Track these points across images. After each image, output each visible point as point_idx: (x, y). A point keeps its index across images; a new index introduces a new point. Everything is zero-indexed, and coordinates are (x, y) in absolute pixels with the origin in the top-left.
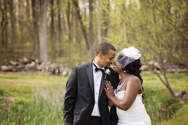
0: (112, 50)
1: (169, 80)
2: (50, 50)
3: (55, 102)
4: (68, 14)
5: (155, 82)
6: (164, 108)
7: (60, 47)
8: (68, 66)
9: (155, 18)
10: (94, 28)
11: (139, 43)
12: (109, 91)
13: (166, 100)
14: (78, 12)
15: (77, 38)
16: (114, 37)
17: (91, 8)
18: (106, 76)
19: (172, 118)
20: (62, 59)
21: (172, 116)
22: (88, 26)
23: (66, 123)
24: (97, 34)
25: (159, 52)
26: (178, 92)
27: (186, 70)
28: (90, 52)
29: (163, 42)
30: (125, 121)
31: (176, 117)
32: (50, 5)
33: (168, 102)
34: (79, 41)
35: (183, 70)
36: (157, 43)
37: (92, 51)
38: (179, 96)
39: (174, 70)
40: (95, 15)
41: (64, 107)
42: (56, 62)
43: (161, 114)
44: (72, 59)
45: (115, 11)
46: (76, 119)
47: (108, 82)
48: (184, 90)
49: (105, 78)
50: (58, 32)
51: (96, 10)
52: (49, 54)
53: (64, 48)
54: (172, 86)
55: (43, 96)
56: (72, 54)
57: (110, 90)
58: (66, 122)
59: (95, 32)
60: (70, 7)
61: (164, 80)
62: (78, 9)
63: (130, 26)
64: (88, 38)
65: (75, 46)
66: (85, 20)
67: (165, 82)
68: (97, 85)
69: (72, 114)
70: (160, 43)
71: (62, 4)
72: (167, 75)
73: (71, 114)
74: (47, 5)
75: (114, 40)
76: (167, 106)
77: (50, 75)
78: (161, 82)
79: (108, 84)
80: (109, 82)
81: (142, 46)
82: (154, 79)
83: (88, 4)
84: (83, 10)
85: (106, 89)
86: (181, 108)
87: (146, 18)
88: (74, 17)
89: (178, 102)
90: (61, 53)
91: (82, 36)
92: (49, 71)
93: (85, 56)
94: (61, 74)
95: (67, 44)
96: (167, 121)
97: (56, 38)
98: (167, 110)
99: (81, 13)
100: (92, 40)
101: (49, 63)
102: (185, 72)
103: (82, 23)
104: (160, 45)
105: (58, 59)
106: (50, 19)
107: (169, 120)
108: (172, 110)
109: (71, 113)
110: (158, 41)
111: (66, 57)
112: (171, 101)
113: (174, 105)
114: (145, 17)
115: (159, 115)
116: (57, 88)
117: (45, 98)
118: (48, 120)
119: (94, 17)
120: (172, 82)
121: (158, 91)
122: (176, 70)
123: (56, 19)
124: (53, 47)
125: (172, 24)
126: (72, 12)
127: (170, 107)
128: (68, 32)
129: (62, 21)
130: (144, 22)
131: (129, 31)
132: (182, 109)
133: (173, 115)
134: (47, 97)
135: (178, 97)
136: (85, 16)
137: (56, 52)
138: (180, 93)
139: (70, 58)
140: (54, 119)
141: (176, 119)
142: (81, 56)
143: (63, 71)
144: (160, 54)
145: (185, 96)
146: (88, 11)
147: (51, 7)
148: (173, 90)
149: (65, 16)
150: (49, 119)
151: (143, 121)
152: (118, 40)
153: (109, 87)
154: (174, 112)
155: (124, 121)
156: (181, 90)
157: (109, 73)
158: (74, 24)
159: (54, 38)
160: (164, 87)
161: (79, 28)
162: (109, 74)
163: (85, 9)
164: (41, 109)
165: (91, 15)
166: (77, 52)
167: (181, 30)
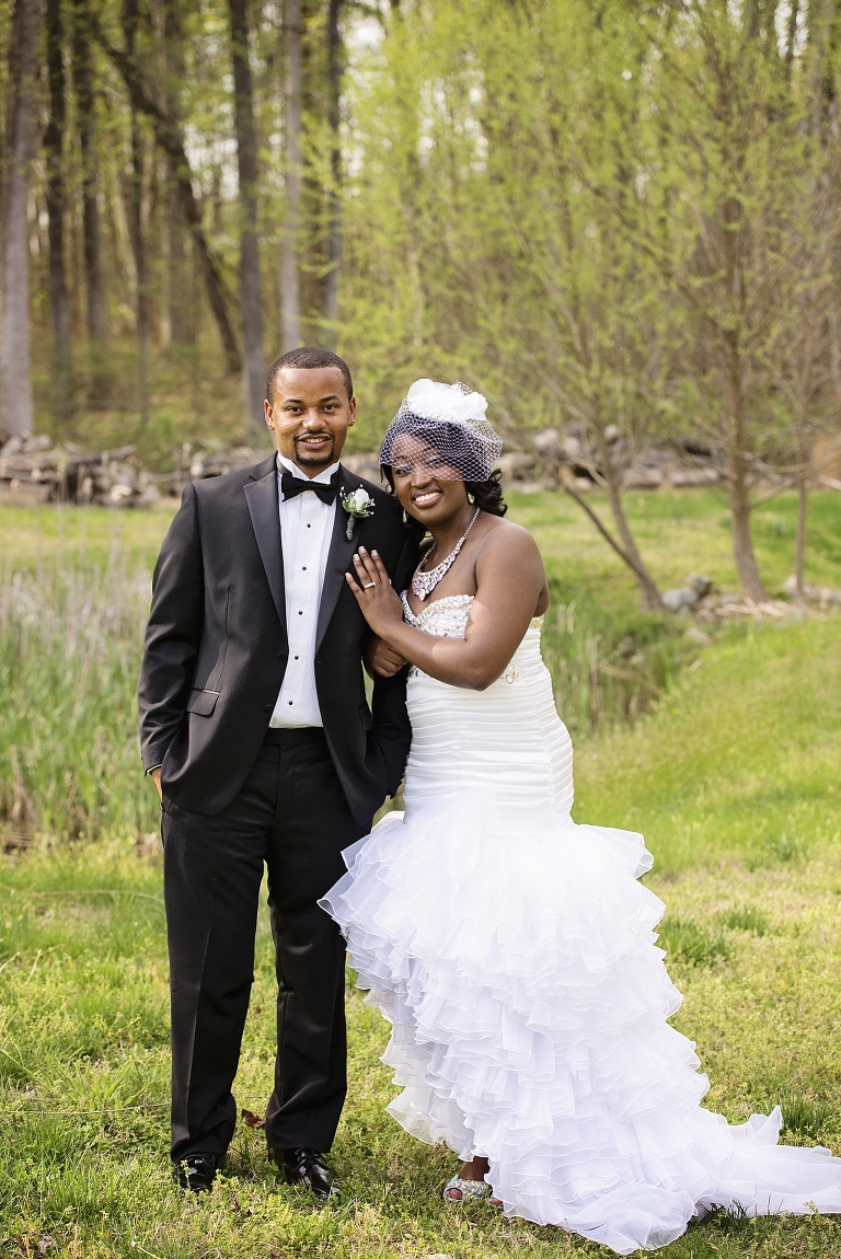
1: (634, 526)
2: (44, 377)
3: (82, 639)
4: (133, 193)
5: (567, 535)
6: (613, 663)
7: (97, 360)
8: (136, 455)
9: (566, 222)
10: (264, 265)
11: (491, 346)
12: (377, 599)
13: (621, 625)
14: (185, 187)
15: (177, 318)
16: (369, 316)
17: (249, 168)
18: (350, 524)
19: (652, 713)
20: (107, 423)
21: (653, 704)
22: (233, 259)
23: (150, 761)
24: (279, 303)
25: (588, 390)
26: (678, 584)
27: (711, 474)
28: (243, 386)
29: (608, 343)
30: (456, 748)
31: (670, 707)
32: (43, 153)
33: (632, 633)
34: (186, 333)
35: (695, 476)
36: (578, 346)
37: (254, 379)
38: (683, 603)
39: (654, 476)
40: (268, 200)
41: (142, 682)
42: (74, 437)
43: (598, 692)
44: (154, 421)
45: (366, 182)
46: (200, 735)
47: (370, 553)
48: (706, 579)
49: (349, 534)
50: (83, 289)
51: (274, 178)
52: (39, 395)
53: (116, 365)
54: (649, 556)
55: (20, 609)
56: (155, 399)
57: (380, 593)
58: (153, 754)
59: (268, 287)
60: (141, 159)
61: (610, 525)
62: (182, 171)
63: (446, 262)
64: (234, 316)
65: (167, 355)
66: (219, 227)
67: (617, 538)
68: (304, 569)
69: (181, 718)
70: (592, 344)
71: (103, 146)
72: (626, 498)
73: (174, 717)
74: (30, 155)
75: (366, 330)
76: (628, 655)
77: (50, 499)
78: (599, 538)
79: (368, 563)
80: (374, 553)
81: (504, 358)
82: (559, 521)
83: (231, 146)
84: (208, 176)
85: (363, 589)
86: (690, 663)
87: (526, 224)
88: (161, 211)
89: (680, 632)
90: (101, 394)
91: (205, 305)
92: (43, 482)
93: (222, 405)
94: (105, 498)
95: (126, 347)
96: (632, 728)
97: (75, 315)
98: (626, 675)
99: (197, 191)
100: (254, 327)
101: (45, 440)
102: (706, 484)
103: (201, 242)
104: (595, 357)
105: (85, 422)
106: (44, 220)
107: (638, 725)
108: (649, 672)
109: (175, 712)
110: (584, 334)
111: (123, 410)
112: (648, 632)
113: (660, 646)
114: (520, 216)
115: (591, 696)
116: (87, 570)
117: (31, 619)
118: (48, 732)
119: (261, 213)
120: (646, 535)
121: (586, 580)
122: (665, 476)
123: (73, 219)
124: (60, 364)
125: (648, 252)
126: (154, 188)
127: (636, 659)
128: (133, 285)
129: (104, 229)
130: (514, 242)
131: (438, 287)
132: (697, 664)
133: (656, 698)
134: (40, 614)
135: (676, 611)
136: (218, 205)
137: (74, 385)
138: (688, 592)
139: (145, 420)
140: (82, 724)
141: (675, 719)
142: (198, 408)
143: (113, 483)
144: (595, 400)
145: (709, 602)
146: (231, 178)
147: (50, 165)
148: (654, 576)
149: (118, 202)
150: (55, 727)
151: (542, 750)
152: (389, 330)
153: (373, 576)
154: (662, 683)
155: (448, 747)
156: (694, 575)
157: (368, 509)
158: (165, 248)
159: (65, 318)
160: (614, 559)
161: (188, 267)
162: (366, 514)
163: (217, 171)
164: (11, 674)
165: (248, 199)
166: (178, 388)
167: (697, 283)
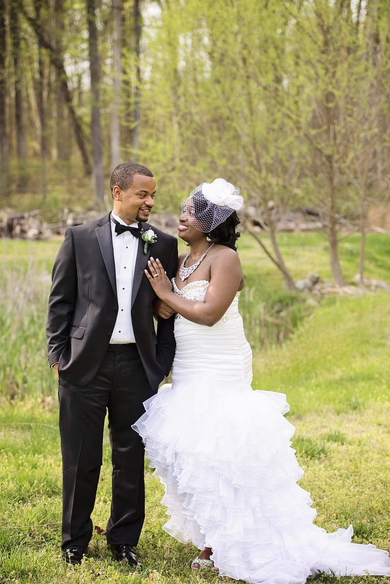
0: (140, 175)
1: (282, 249)
3: (15, 304)
4: (39, 87)
5: (250, 254)
6: (272, 316)
7: (21, 168)
8: (40, 214)
9: (250, 103)
10: (103, 123)
11: (213, 162)
12: (160, 282)
13: (275, 297)
14: (64, 85)
15: (60, 147)
16: (154, 147)
17: (96, 75)
18: (146, 246)
19: (291, 339)
20: (26, 199)
21: (291, 335)
22: (87, 119)
23: (53, 361)
24: (110, 140)
25: (260, 183)
26: (303, 278)
27: (319, 225)
28: (92, 182)
29: (270, 161)
31: (299, 336)
33: (280, 301)
34: (65, 156)
35: (311, 225)
36: (255, 163)
37: (98, 178)
38: (306, 287)
39: (292, 225)
40: (105, 91)
41: (48, 323)
42: (10, 206)
43: (264, 330)
44: (49, 198)
45: (153, 83)
46: (77, 348)
48: (317, 275)
49: (145, 251)
50: (14, 134)
51: (107, 80)
53: (31, 171)
54: (289, 264)
56: (50, 187)
57: (161, 279)
58: (54, 357)
59: (104, 133)
60: (43, 71)
61: (270, 249)
62: (63, 76)
63: (192, 122)
64: (88, 147)
65: (55, 166)
66: (81, 104)
67: (274, 255)
68: (125, 268)
69: (67, 340)
70: (262, 162)
71: (24, 64)
72: (278, 236)
73: (63, 340)
75: (154, 154)
76: (279, 312)
78: (265, 255)
80: (157, 260)
82: (246, 248)
83: (86, 65)
84: (75, 79)
85: (153, 277)
86: (309, 316)
87: (230, 103)
88: (53, 96)
89: (304, 301)
90: (23, 185)
91: (74, 142)
93: (82, 190)
94: (26, 236)
95: (36, 162)
96: (281, 347)
97: (10, 146)
98: (278, 321)
99: (70, 86)
100: (98, 153)
102: (317, 230)
103: (72, 111)
104: (263, 168)
105: (15, 199)
107: (284, 345)
108: (289, 320)
109: (63, 337)
110: (258, 157)
111: (34, 193)
112: (288, 301)
113: (294, 308)
114: (228, 99)
115: (261, 332)
116: (17, 270)
119: (101, 97)
120: (288, 254)
121: (259, 276)
122: (297, 225)
123: (10, 100)
125: (289, 117)
126: (49, 85)
127: (283, 314)
128: (39, 132)
129: (25, 105)
130: (225, 112)
131: (188, 134)
132: (312, 317)
133: (292, 332)
135: (302, 291)
136: (80, 94)
137: (10, 180)
138: (308, 282)
139: (45, 197)
140: (14, 345)
141: (301, 342)
142: (71, 192)
143: (30, 228)
144: (263, 188)
145: (318, 286)
146: (86, 81)
148: (291, 274)
149: (31, 91)
152: (164, 155)
153: (158, 271)
154: (295, 325)
156: (310, 274)
157: (154, 239)
158: (55, 114)
160: (272, 266)
161: (66, 124)
162: (153, 241)
163: (80, 77)
165: (95, 90)
166: (61, 182)
167: (313, 132)
